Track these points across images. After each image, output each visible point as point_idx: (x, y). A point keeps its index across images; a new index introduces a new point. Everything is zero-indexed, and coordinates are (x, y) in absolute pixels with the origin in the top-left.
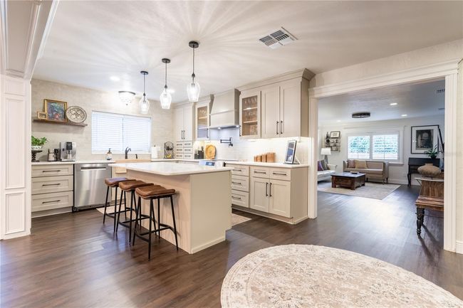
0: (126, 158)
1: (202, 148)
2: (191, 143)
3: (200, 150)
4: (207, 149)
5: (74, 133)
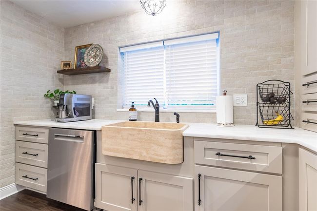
0: (157, 120)
5: (100, 83)
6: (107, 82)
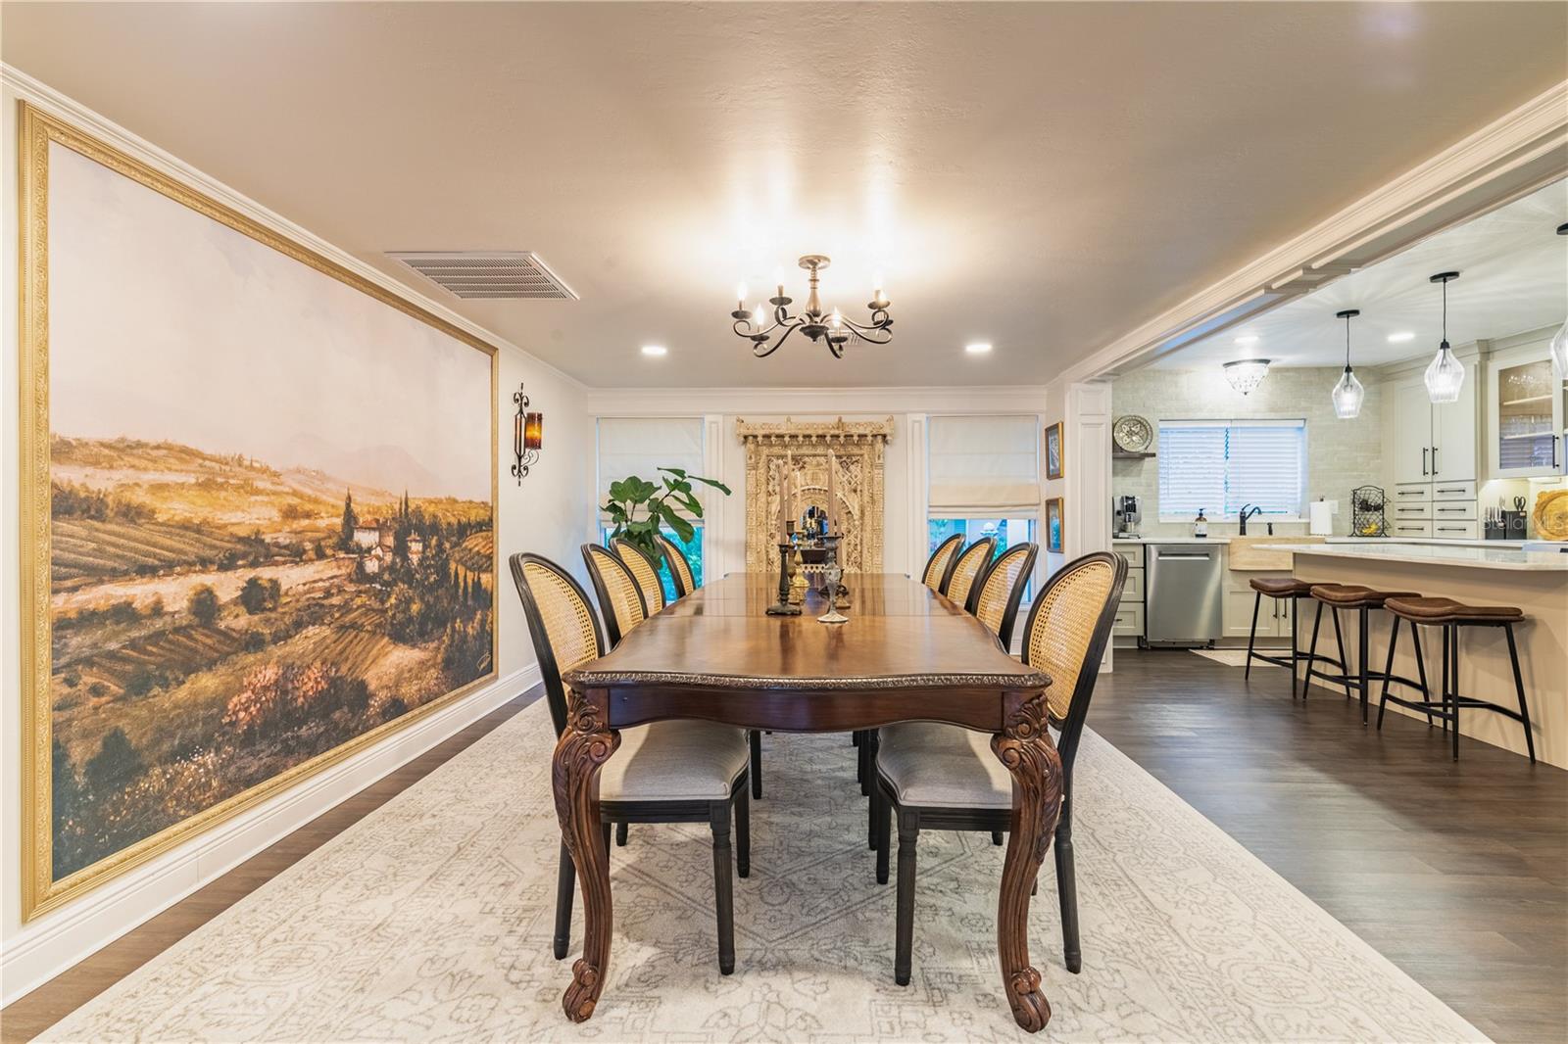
1: (1520, 503)
2: (1470, 487)
3: (1511, 508)
4: (1542, 507)
5: (1124, 476)
6: (1139, 475)
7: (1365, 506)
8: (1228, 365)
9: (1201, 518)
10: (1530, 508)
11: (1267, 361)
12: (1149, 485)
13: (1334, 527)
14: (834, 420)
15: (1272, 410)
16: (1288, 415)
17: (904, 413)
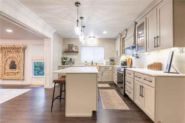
0: (92, 64)
3: (125, 61)
7: (112, 60)
8: (89, 37)
9: (86, 62)
10: (127, 61)
11: (95, 37)
12: (79, 57)
13: (106, 64)
14: (13, 45)
15: (99, 45)
16: (101, 46)
17: (28, 44)
